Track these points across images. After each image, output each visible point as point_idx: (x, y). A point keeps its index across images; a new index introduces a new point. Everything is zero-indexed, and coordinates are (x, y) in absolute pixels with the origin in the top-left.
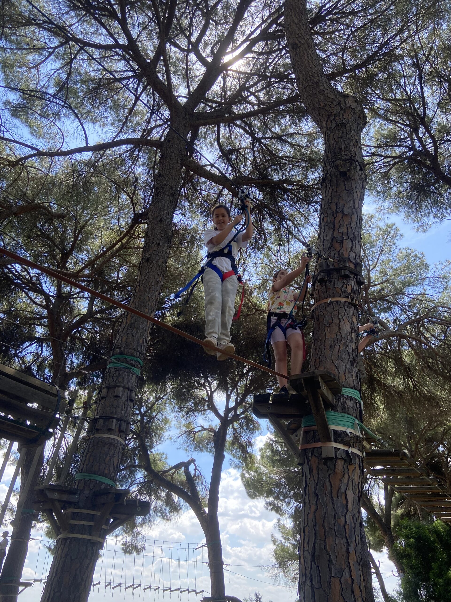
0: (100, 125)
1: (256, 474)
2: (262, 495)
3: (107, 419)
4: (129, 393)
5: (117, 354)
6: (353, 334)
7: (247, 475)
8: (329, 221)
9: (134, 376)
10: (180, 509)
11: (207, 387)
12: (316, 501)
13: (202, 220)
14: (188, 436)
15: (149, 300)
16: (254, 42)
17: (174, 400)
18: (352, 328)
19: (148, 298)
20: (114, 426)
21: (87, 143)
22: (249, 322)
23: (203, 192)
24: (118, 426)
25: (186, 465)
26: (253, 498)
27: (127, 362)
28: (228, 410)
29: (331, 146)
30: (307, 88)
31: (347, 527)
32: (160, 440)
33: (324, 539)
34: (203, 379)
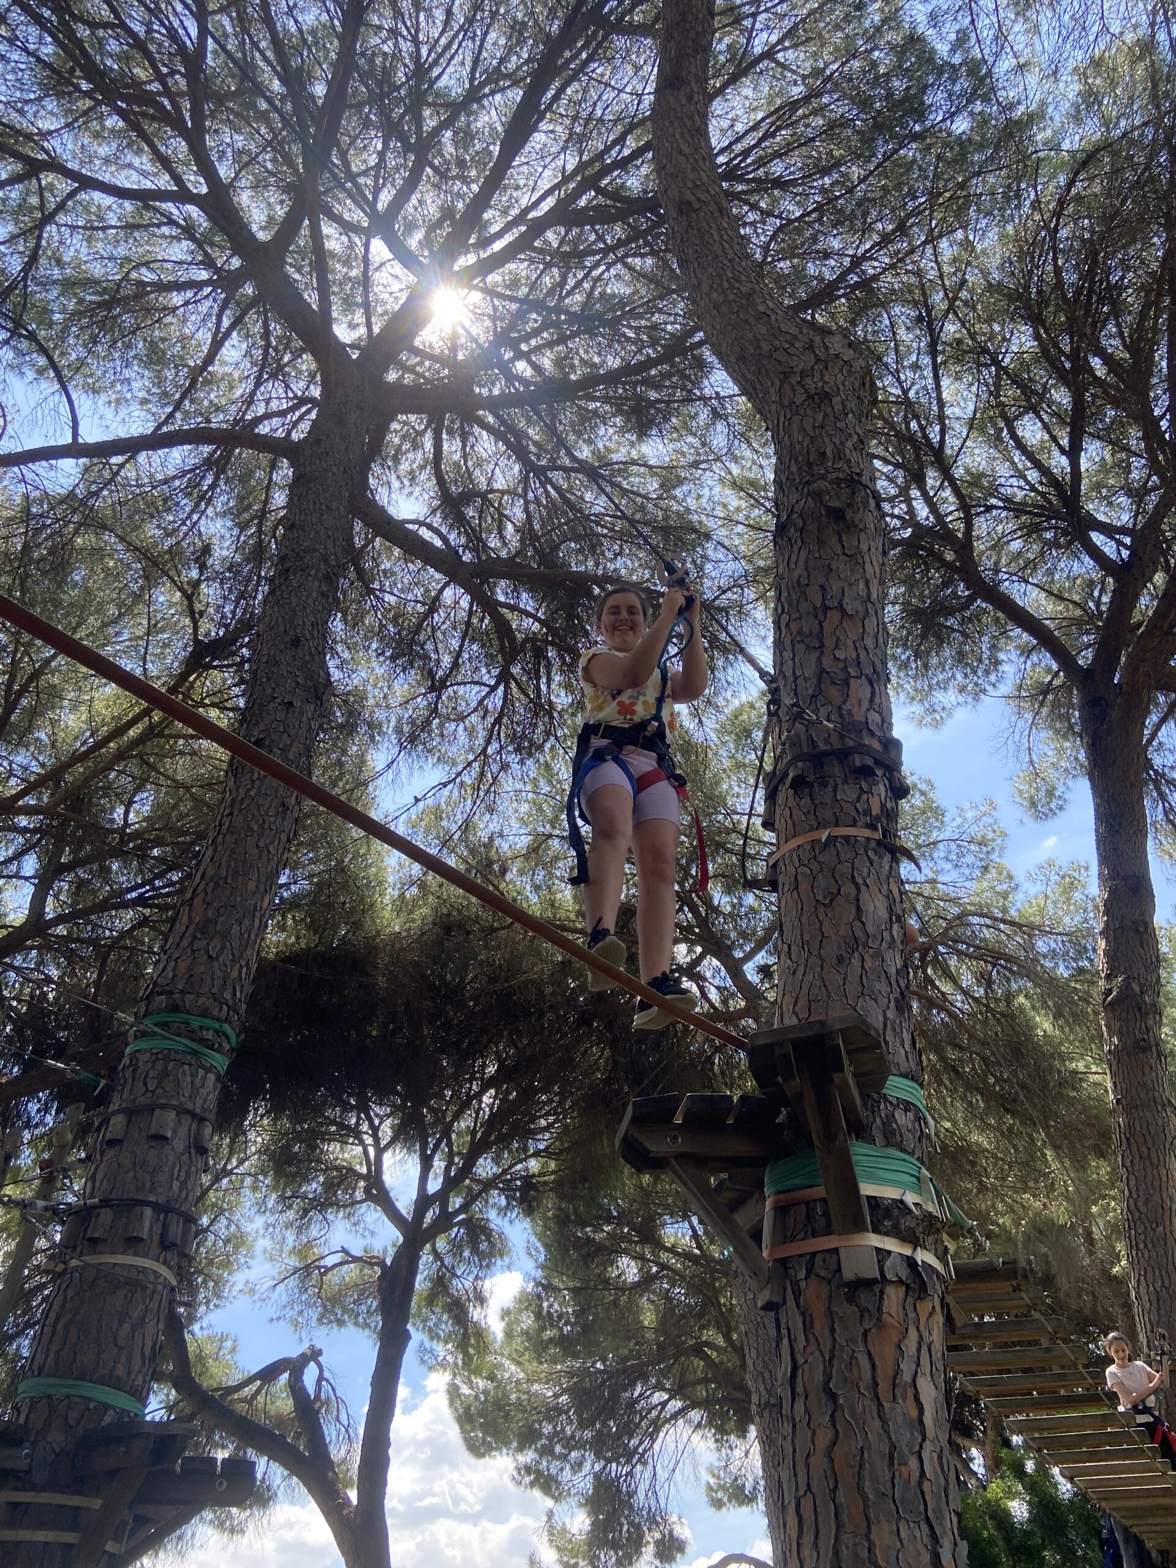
0: (110, 402)
1: (490, 1385)
2: (507, 1444)
3: (127, 1206)
4: (194, 1127)
5: (159, 1011)
6: (896, 926)
7: (465, 1390)
8: (806, 630)
9: (211, 1077)
10: (270, 1499)
11: (365, 1137)
12: (832, 1416)
13: (380, 671)
14: (302, 1281)
15: (260, 858)
16: (539, 227)
17: (266, 1176)
18: (891, 911)
19: (256, 851)
20: (146, 1230)
21: (75, 434)
22: (497, 948)
23: (388, 598)
24: (158, 1229)
25: (295, 1366)
26: (480, 1455)
27: (191, 1034)
28: (424, 1201)
29: (798, 447)
30: (724, 309)
31: (926, 1486)
32: (219, 1297)
33: (864, 1531)
34: (354, 1114)
